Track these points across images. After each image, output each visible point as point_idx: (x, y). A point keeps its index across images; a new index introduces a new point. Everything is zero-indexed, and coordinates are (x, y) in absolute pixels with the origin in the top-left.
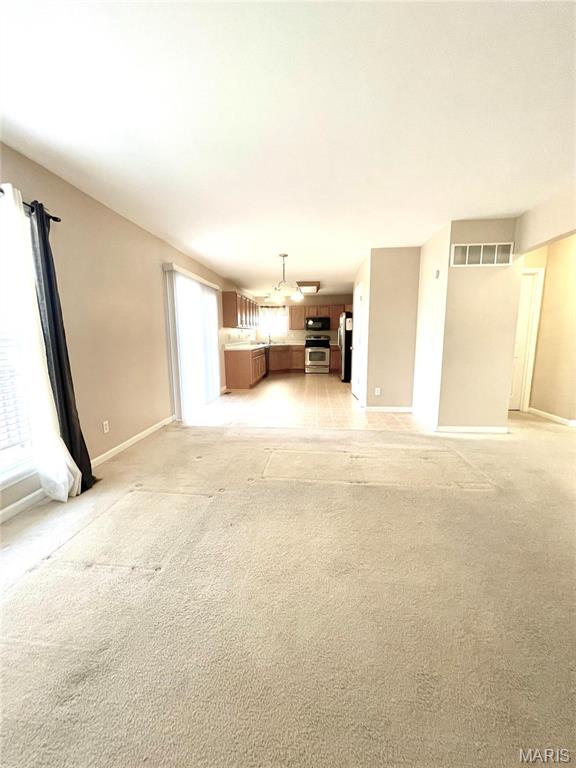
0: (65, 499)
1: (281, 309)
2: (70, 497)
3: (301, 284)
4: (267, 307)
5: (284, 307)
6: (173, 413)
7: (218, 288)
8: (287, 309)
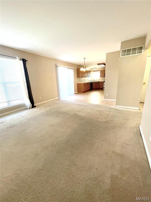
0: (29, 108)
1: (98, 71)
2: (30, 108)
3: (98, 64)
4: (94, 71)
5: (99, 71)
6: (58, 97)
7: (74, 68)
8: (100, 71)
